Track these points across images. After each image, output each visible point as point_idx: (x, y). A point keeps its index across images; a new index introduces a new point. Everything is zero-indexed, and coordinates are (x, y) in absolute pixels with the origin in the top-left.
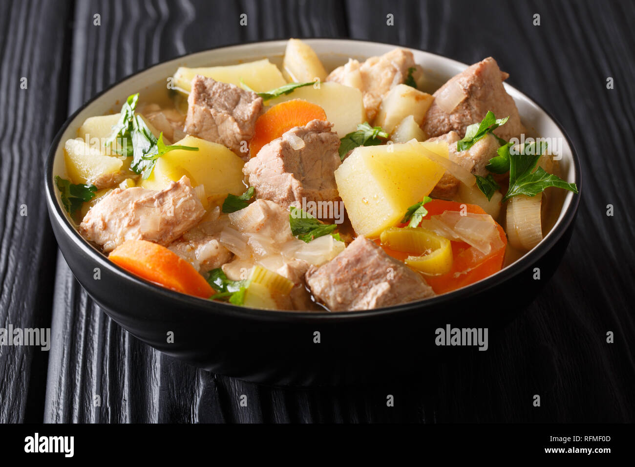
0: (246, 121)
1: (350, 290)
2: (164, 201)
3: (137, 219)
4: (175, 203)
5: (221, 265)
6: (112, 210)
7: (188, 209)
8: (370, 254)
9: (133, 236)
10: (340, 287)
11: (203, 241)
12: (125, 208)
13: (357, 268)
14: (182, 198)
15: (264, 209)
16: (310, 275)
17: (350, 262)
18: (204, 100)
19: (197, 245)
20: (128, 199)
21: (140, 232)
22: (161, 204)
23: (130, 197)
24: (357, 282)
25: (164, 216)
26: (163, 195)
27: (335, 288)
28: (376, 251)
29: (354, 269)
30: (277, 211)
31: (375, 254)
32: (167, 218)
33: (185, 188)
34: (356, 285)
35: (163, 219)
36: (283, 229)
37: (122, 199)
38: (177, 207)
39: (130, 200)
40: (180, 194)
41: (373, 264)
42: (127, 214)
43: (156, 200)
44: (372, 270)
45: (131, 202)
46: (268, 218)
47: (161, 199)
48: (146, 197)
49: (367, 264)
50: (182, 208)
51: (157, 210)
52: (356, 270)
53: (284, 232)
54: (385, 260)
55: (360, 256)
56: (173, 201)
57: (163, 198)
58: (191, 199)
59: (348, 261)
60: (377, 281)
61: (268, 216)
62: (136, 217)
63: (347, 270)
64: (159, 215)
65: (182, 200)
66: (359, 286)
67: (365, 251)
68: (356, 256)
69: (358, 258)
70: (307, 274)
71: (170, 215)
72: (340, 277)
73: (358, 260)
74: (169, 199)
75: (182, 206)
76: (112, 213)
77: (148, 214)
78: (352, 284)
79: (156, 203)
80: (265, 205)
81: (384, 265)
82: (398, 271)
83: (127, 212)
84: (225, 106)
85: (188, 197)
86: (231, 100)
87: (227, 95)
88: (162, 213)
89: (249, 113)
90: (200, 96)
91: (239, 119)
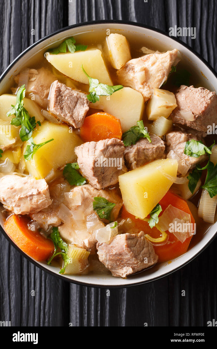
0: (79, 121)
1: (115, 264)
2: (32, 198)
3: (19, 204)
4: (37, 201)
5: (58, 226)
6: (8, 197)
7: (44, 204)
8: (127, 254)
9: (17, 210)
10: (111, 262)
11: (51, 214)
12: (14, 198)
13: (119, 257)
15: (81, 196)
16: (99, 246)
17: (117, 254)
18: (59, 105)
19: (47, 217)
21: (20, 210)
22: (31, 200)
23: (16, 192)
24: (119, 262)
25: (32, 206)
26: (32, 195)
27: (109, 262)
28: (129, 254)
30: (88, 197)
33: (43, 195)
34: (118, 264)
35: (32, 207)
36: (90, 206)
37: (13, 193)
38: (39, 203)
39: (16, 194)
40: (40, 197)
41: (127, 259)
43: (29, 197)
44: (126, 261)
46: (83, 201)
47: (31, 197)
48: (24, 195)
49: (124, 258)
50: (41, 204)
51: (29, 202)
52: (119, 258)
53: (90, 208)
54: (133, 259)
55: (122, 253)
56: (37, 200)
58: (45, 200)
59: (116, 253)
60: (128, 265)
61: (83, 200)
63: (115, 256)
64: (30, 205)
65: (41, 201)
66: (119, 264)
67: (124, 252)
68: (119, 252)
69: (120, 253)
70: (97, 244)
71: (34, 206)
72: (111, 258)
73: (120, 254)
74: (35, 199)
75: (41, 203)
77: (25, 203)
78: (116, 262)
79: (29, 199)
80: (82, 193)
81: (132, 261)
82: (138, 265)
83: (15, 200)
84: (69, 108)
85: (44, 199)
86: (74, 103)
87: (71, 98)
88: (31, 204)
89: (81, 116)
90: (57, 100)
91: (76, 120)
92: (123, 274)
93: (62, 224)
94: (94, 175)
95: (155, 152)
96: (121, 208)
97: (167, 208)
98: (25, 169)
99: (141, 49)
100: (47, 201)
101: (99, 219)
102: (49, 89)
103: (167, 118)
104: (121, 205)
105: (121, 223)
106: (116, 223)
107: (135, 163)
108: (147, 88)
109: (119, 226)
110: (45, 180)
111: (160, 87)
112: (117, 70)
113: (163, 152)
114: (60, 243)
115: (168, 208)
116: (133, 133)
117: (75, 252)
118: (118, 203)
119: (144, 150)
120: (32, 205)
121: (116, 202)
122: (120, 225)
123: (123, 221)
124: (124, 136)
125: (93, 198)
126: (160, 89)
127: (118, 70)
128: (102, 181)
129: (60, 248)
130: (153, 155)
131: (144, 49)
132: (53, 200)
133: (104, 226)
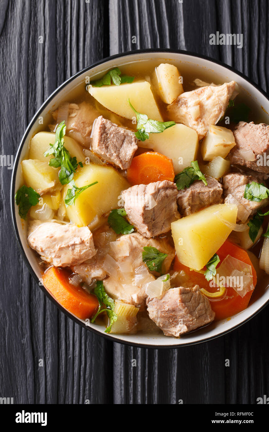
0: (127, 162)
1: (167, 322)
2: (75, 248)
3: (60, 255)
4: (80, 251)
5: (103, 280)
6: (47, 247)
8: (181, 310)
9: (57, 262)
10: (163, 319)
11: (95, 266)
12: (53, 248)
13: (172, 314)
14: (85, 250)
15: (129, 245)
16: (149, 301)
18: (104, 143)
19: (91, 269)
20: (55, 243)
21: (60, 261)
22: (73, 250)
23: (57, 242)
24: (171, 319)
25: (74, 257)
26: (74, 245)
27: (160, 320)
28: (184, 310)
29: (171, 314)
30: (137, 246)
31: (183, 311)
32: (76, 258)
33: (87, 244)
34: (171, 321)
35: (74, 259)
36: (139, 257)
37: (52, 242)
38: (82, 253)
39: (56, 244)
40: (84, 247)
41: (181, 315)
42: (54, 252)
43: (71, 247)
45: (57, 244)
46: (131, 251)
47: (73, 247)
48: (65, 245)
49: (178, 314)
51: (71, 252)
53: (138, 260)
54: (187, 315)
55: (175, 309)
56: (80, 250)
57: (74, 246)
59: (169, 309)
61: (131, 250)
62: (59, 254)
63: (167, 313)
64: (71, 256)
65: (84, 251)
66: (172, 322)
67: (178, 308)
68: (173, 308)
70: (147, 300)
71: (77, 257)
72: (163, 315)
73: (174, 310)
74: (78, 249)
75: (84, 253)
76: (46, 248)
77: (66, 254)
78: (169, 319)
79: (70, 248)
80: (130, 242)
81: (187, 318)
82: (193, 322)
83: (55, 250)
84: (116, 147)
85: (88, 249)
86: (120, 141)
87: (118, 136)
88: (73, 254)
89: (129, 156)
90: (102, 138)
91: (123, 160)
92: (176, 333)
93: (107, 277)
94: (144, 222)
95: (212, 196)
96: (173, 259)
97: (225, 259)
98: (65, 215)
99: (194, 81)
100: (91, 251)
101: (149, 272)
102: (91, 126)
103: (224, 158)
104: (173, 255)
105: (173, 275)
106: (168, 276)
107: (190, 209)
108: (201, 124)
109: (171, 279)
110: (89, 228)
111: (216, 123)
112: (167, 105)
113: (221, 196)
114: (105, 299)
115: (227, 258)
116: (186, 175)
117: (123, 308)
118: (170, 253)
119: (199, 194)
120: (75, 255)
121: (168, 252)
122: (173, 279)
123: (176, 274)
124: (176, 178)
125: (142, 248)
126: (216, 126)
127: (169, 104)
128: (153, 229)
129: (105, 304)
130: (210, 200)
131: (197, 81)
132: (97, 250)
133: (154, 279)
